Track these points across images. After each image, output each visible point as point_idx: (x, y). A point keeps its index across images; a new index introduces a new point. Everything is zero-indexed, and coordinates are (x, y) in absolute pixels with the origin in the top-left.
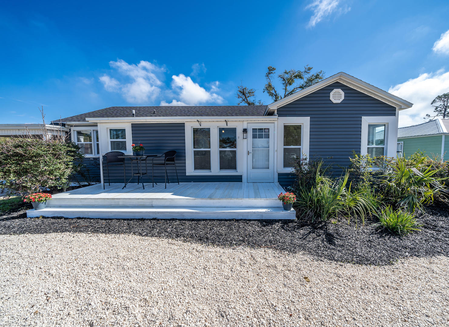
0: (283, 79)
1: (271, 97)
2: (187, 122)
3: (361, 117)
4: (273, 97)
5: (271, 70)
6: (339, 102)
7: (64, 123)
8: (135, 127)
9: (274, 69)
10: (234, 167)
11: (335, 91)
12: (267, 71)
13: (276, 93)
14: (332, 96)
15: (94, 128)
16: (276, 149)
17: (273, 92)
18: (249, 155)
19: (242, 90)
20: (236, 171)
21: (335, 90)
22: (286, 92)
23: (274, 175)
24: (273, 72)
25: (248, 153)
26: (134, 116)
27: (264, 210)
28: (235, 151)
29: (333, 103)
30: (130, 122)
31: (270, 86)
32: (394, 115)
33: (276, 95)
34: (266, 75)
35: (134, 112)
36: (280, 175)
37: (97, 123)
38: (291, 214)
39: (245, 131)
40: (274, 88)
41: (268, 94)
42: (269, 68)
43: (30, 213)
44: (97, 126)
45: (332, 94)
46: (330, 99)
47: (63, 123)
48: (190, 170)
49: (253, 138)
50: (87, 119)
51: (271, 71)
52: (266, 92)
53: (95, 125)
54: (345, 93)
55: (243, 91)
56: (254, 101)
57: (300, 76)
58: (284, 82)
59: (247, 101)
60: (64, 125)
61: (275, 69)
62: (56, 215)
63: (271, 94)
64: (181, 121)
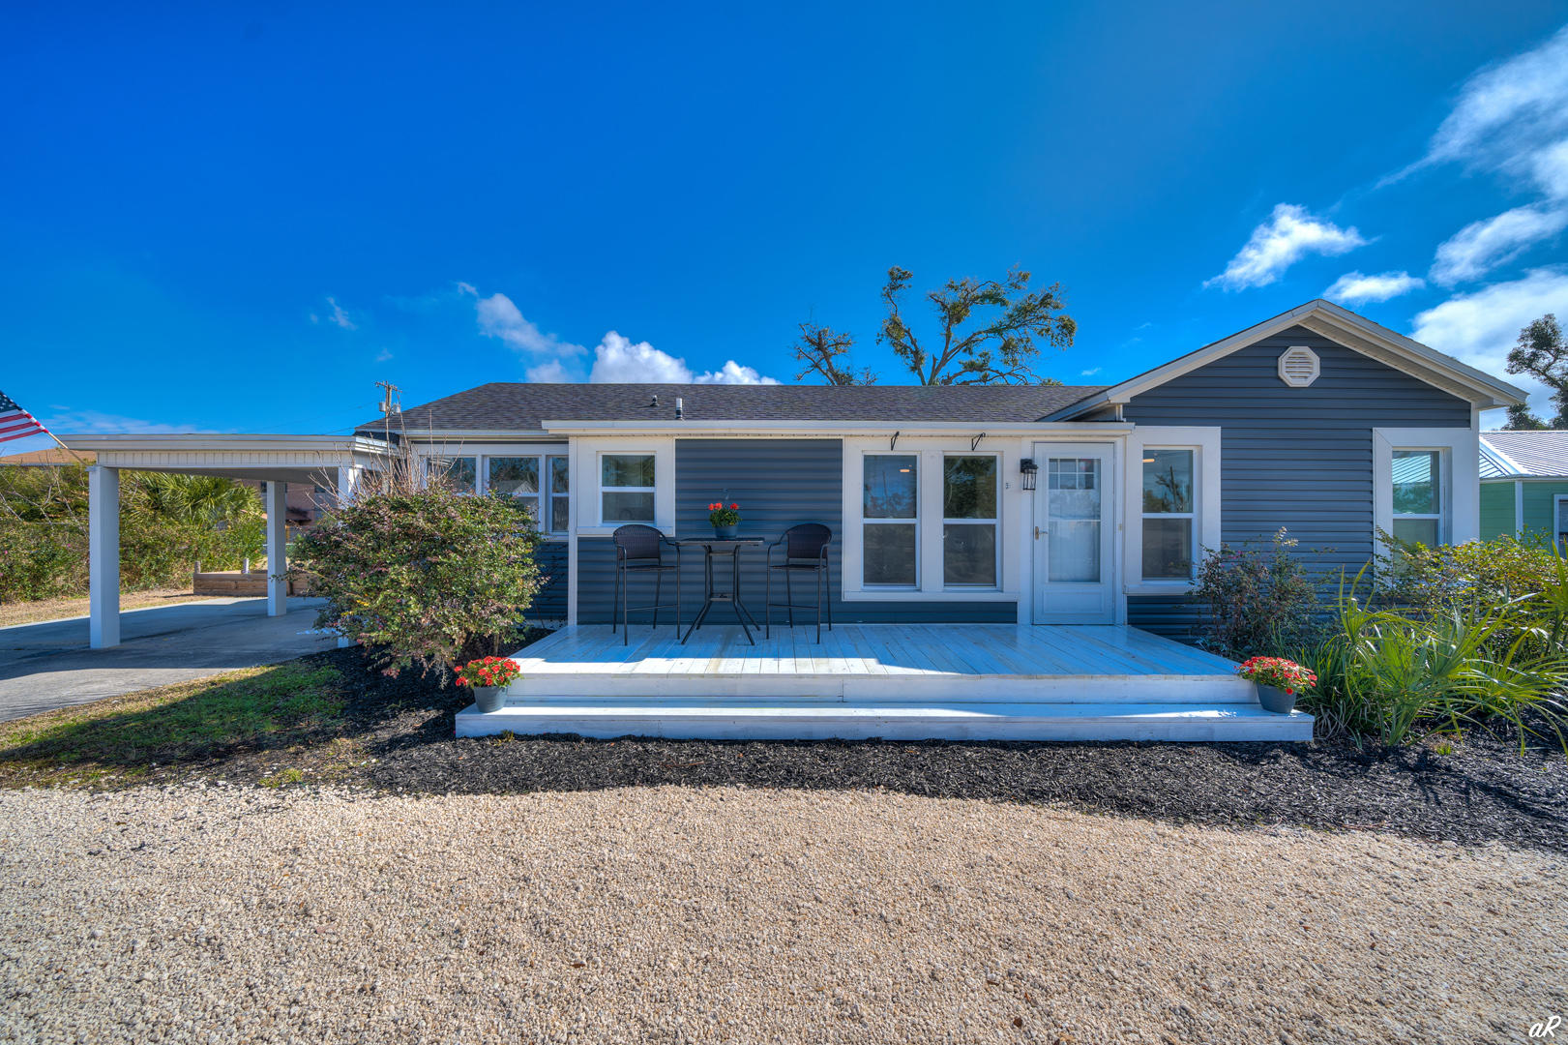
0: (943, 305)
1: (899, 358)
2: (851, 436)
3: (1371, 430)
4: (908, 357)
5: (897, 280)
6: (1306, 383)
7: (397, 432)
8: (686, 450)
9: (904, 276)
10: (991, 578)
11: (1294, 353)
12: (886, 280)
13: (915, 345)
14: (1284, 365)
15: (556, 450)
16: (1119, 520)
17: (906, 341)
18: (1037, 538)
19: (816, 337)
20: (993, 588)
21: (1294, 349)
22: (947, 344)
23: (1114, 601)
24: (905, 283)
25: (1036, 533)
26: (678, 418)
27: (1213, 714)
28: (990, 525)
29: (1287, 387)
30: (672, 435)
31: (896, 324)
32: (1466, 423)
33: (916, 353)
34: (884, 293)
35: (680, 403)
36: (1133, 601)
37: (567, 437)
38: (1296, 724)
39: (1027, 466)
40: (908, 332)
41: (893, 349)
42: (891, 274)
43: (468, 722)
44: (567, 442)
45: (1283, 361)
46: (1280, 375)
47: (392, 431)
48: (853, 584)
49: (1050, 488)
50: (545, 424)
51: (899, 282)
52: (886, 341)
53: (563, 441)
54: (1322, 359)
55: (820, 339)
56: (848, 368)
57: (994, 298)
58: (944, 315)
59: (831, 369)
60: (395, 439)
61: (910, 276)
62: (553, 730)
63: (902, 350)
64: (830, 432)
